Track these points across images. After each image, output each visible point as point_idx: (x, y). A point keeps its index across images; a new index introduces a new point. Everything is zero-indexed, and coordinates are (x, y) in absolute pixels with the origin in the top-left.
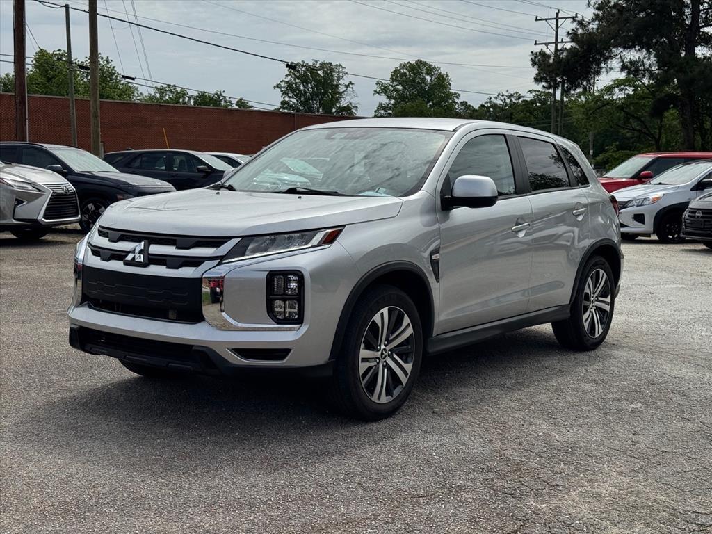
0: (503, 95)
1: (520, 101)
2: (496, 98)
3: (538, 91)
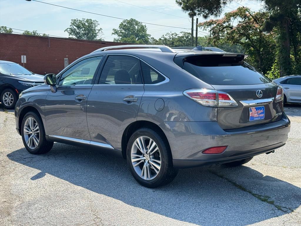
0: (169, 34)
1: (177, 37)
2: (166, 35)
3: (185, 32)
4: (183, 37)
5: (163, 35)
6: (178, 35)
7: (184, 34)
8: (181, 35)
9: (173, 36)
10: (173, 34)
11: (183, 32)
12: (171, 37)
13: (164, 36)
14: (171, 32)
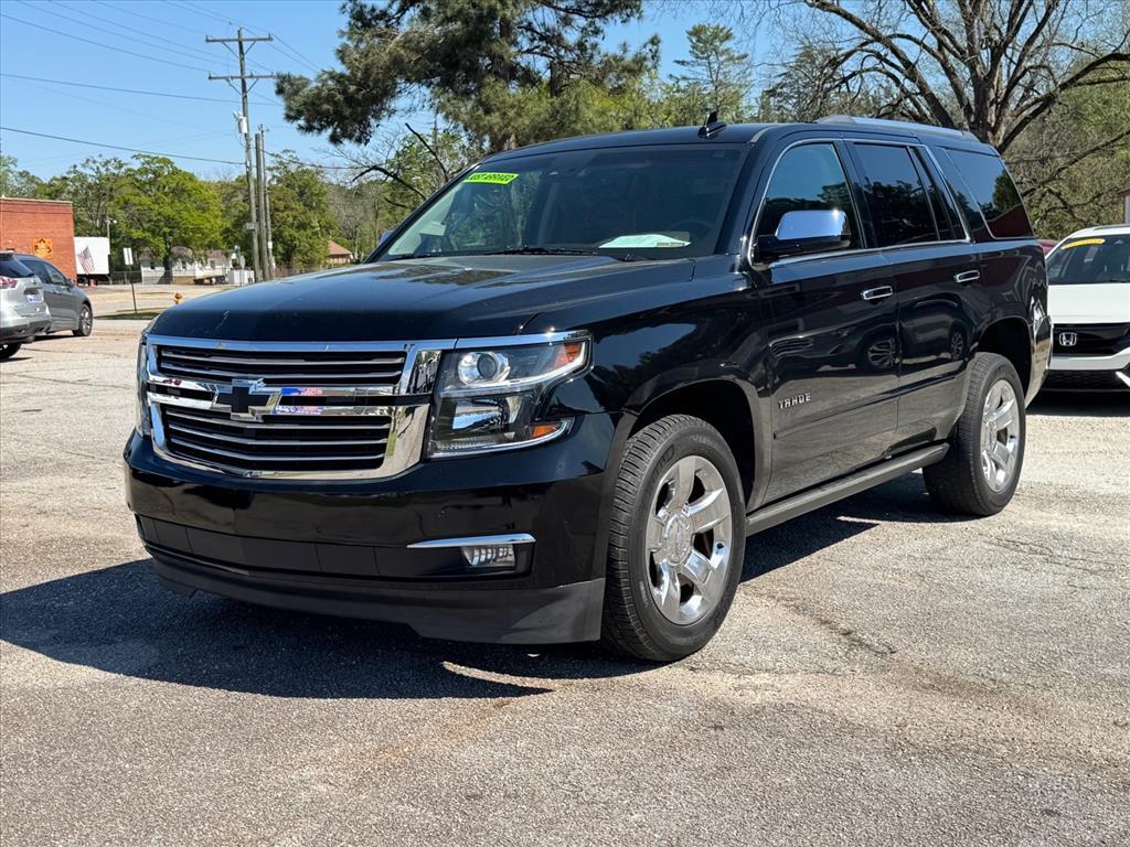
0: (94, 162)
1: (123, 170)
2: (83, 166)
3: (148, 157)
4: (143, 171)
5: (75, 166)
6: (126, 164)
7: (148, 163)
8: (136, 165)
9: (107, 170)
10: (107, 163)
11: (144, 157)
12: (103, 170)
13: (79, 168)
14: (100, 156)
